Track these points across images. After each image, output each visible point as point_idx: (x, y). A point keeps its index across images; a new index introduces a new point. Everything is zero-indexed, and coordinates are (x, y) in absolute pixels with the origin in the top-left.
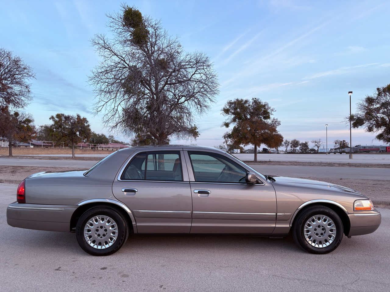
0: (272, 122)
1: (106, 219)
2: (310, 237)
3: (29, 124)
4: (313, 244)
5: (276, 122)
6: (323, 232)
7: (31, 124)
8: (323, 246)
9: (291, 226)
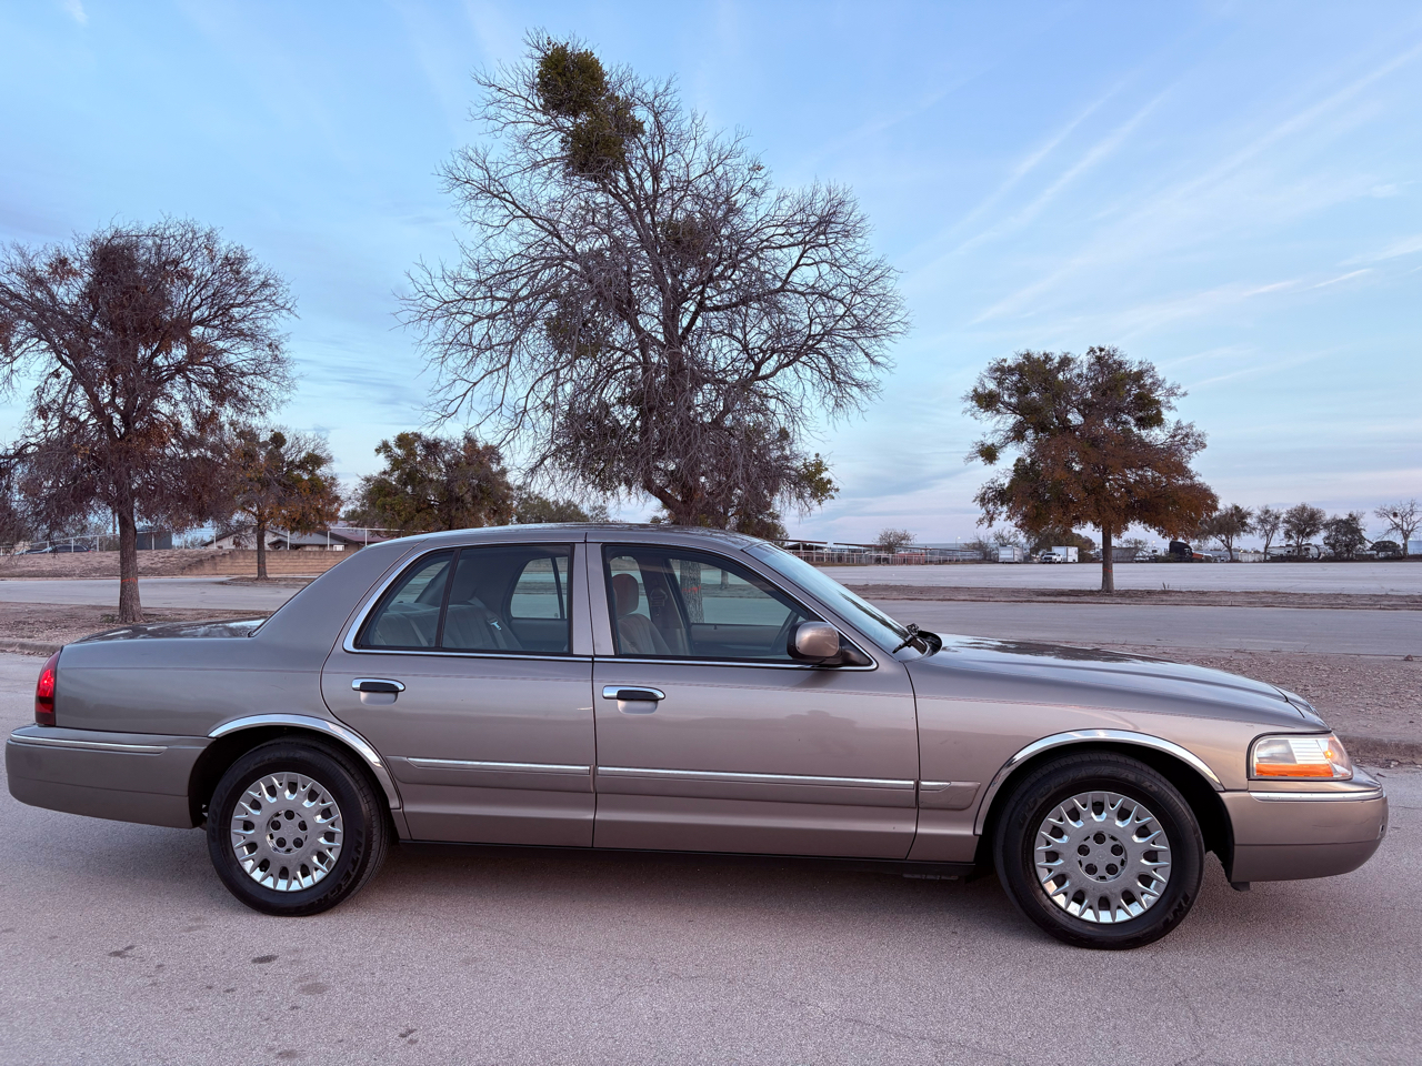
0: (1171, 437)
1: (304, 787)
2: (1060, 880)
3: (318, 472)
4: (1074, 909)
5: (1188, 439)
6: (1116, 860)
7: (322, 471)
8: (1114, 917)
9: (979, 831)
